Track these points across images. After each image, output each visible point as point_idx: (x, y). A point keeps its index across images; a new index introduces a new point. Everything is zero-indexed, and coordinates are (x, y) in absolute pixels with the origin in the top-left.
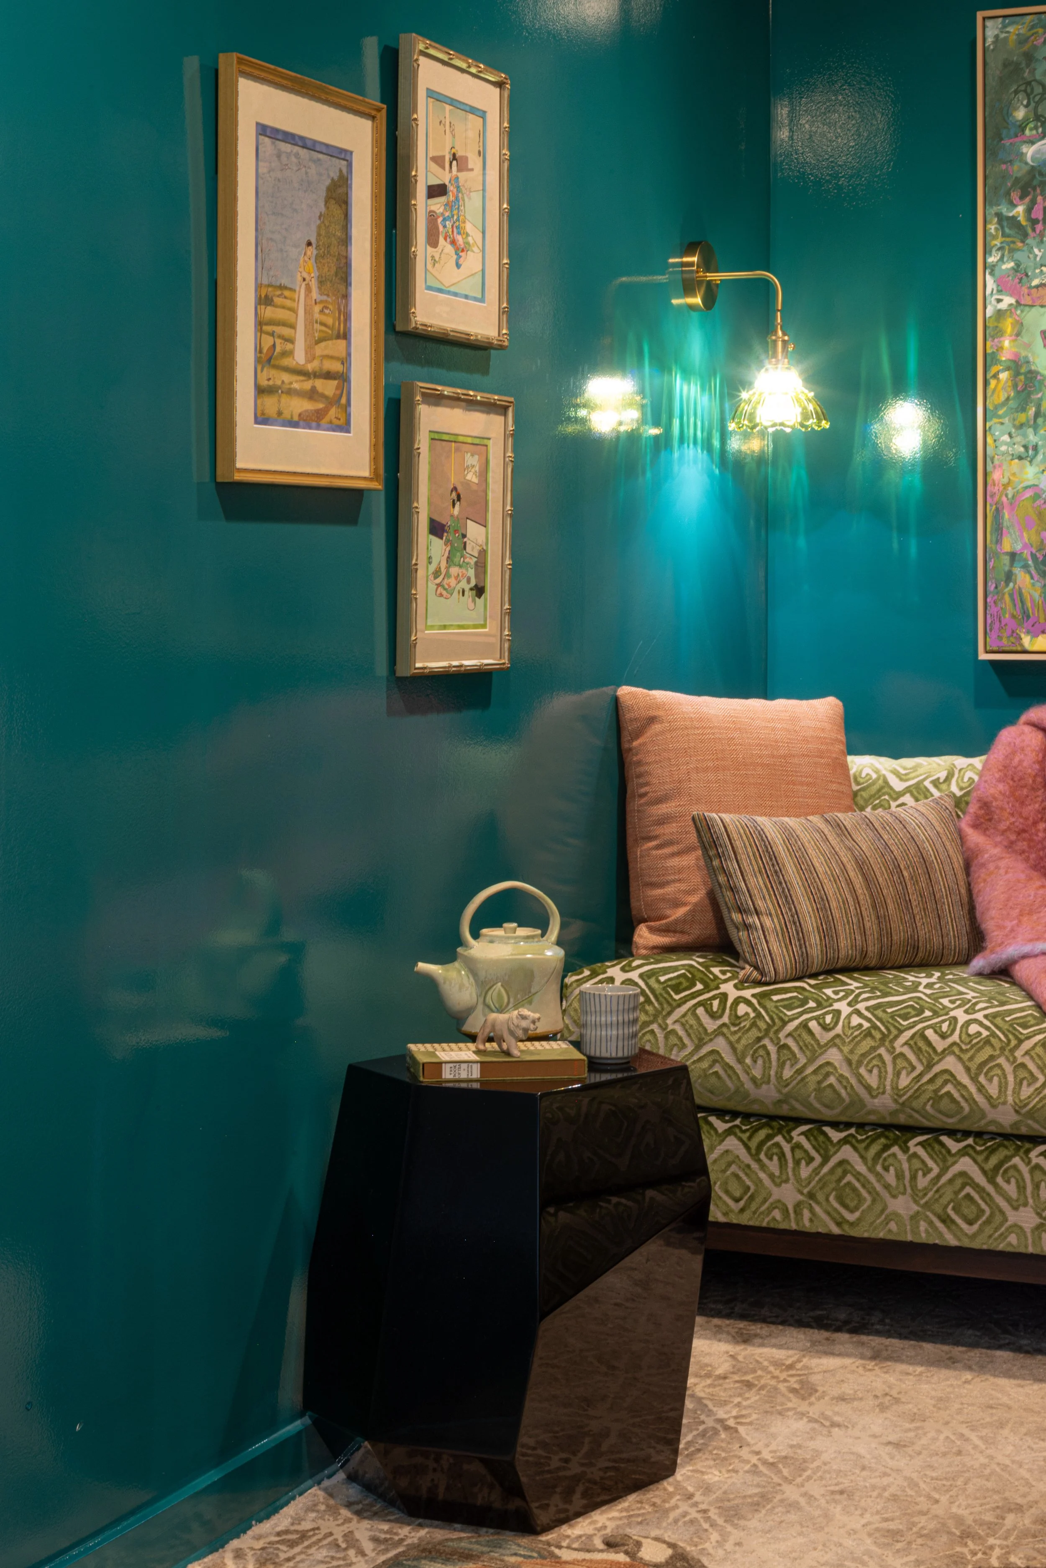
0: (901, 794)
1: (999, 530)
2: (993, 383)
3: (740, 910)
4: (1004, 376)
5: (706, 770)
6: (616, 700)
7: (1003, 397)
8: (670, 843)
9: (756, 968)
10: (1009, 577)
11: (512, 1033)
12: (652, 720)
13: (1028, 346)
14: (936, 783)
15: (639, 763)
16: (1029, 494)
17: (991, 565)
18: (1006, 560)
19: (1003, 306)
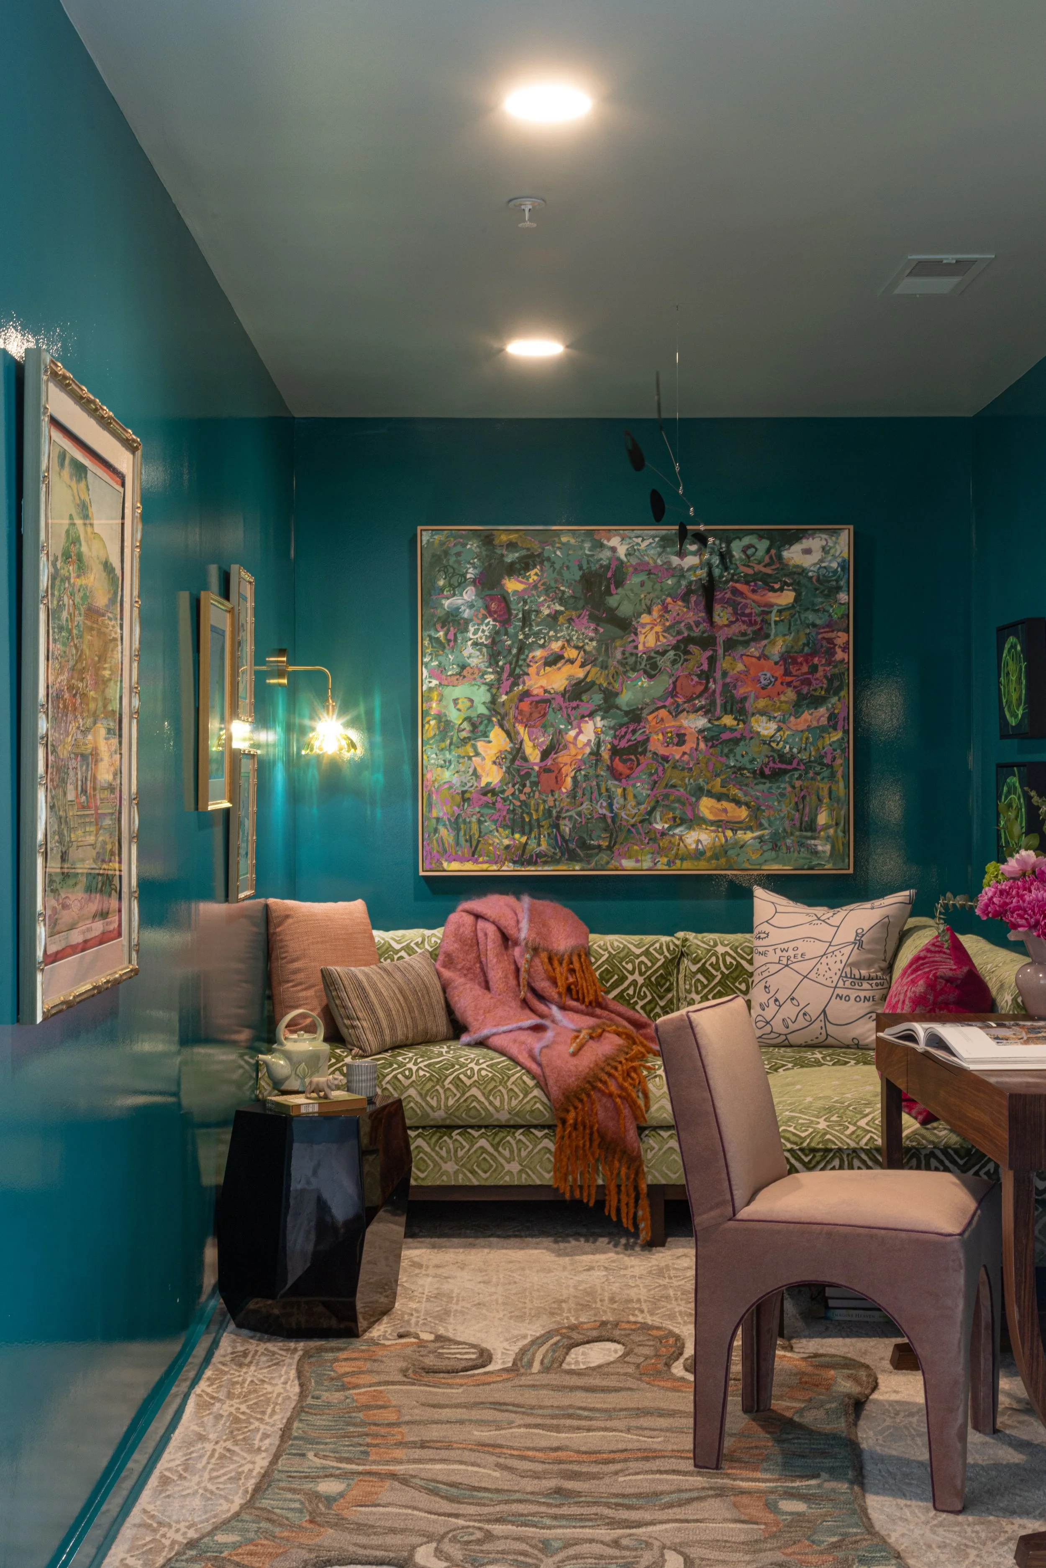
0: (398, 952)
1: (430, 806)
2: (427, 726)
3: (349, 1018)
4: (433, 723)
5: (317, 943)
6: (267, 907)
7: (432, 734)
8: (300, 984)
9: (361, 1048)
10: (436, 830)
11: (329, 1087)
12: (287, 917)
13: (446, 707)
14: (417, 944)
15: (281, 941)
16: (446, 786)
17: (426, 824)
18: (434, 821)
19: (432, 685)
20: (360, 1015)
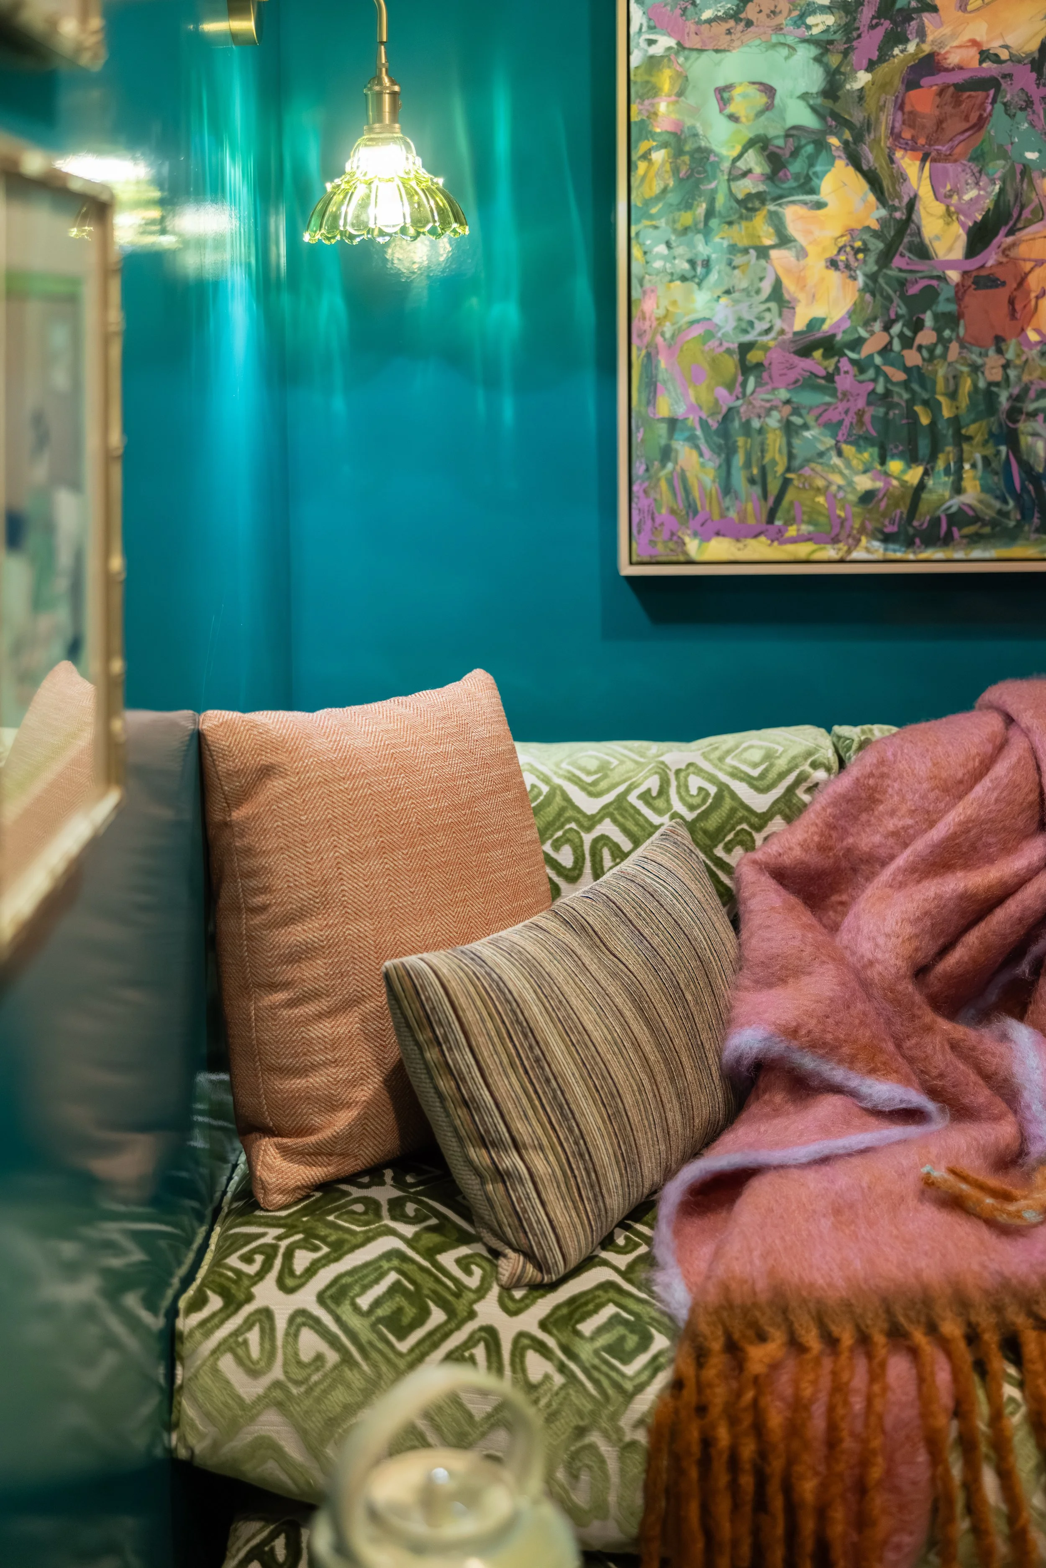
0: (592, 821)
1: (652, 386)
2: (641, 167)
3: (485, 1142)
4: (659, 156)
5: (365, 855)
6: (199, 738)
7: (656, 187)
8: (315, 995)
9: (529, 1256)
10: (666, 454)
12: (266, 772)
13: (695, 111)
14: (645, 797)
15: (249, 852)
16: (697, 331)
17: (638, 437)
18: (663, 429)
19: (656, 50)
20: (521, 1127)
